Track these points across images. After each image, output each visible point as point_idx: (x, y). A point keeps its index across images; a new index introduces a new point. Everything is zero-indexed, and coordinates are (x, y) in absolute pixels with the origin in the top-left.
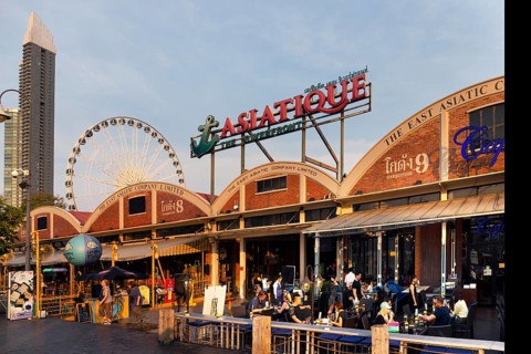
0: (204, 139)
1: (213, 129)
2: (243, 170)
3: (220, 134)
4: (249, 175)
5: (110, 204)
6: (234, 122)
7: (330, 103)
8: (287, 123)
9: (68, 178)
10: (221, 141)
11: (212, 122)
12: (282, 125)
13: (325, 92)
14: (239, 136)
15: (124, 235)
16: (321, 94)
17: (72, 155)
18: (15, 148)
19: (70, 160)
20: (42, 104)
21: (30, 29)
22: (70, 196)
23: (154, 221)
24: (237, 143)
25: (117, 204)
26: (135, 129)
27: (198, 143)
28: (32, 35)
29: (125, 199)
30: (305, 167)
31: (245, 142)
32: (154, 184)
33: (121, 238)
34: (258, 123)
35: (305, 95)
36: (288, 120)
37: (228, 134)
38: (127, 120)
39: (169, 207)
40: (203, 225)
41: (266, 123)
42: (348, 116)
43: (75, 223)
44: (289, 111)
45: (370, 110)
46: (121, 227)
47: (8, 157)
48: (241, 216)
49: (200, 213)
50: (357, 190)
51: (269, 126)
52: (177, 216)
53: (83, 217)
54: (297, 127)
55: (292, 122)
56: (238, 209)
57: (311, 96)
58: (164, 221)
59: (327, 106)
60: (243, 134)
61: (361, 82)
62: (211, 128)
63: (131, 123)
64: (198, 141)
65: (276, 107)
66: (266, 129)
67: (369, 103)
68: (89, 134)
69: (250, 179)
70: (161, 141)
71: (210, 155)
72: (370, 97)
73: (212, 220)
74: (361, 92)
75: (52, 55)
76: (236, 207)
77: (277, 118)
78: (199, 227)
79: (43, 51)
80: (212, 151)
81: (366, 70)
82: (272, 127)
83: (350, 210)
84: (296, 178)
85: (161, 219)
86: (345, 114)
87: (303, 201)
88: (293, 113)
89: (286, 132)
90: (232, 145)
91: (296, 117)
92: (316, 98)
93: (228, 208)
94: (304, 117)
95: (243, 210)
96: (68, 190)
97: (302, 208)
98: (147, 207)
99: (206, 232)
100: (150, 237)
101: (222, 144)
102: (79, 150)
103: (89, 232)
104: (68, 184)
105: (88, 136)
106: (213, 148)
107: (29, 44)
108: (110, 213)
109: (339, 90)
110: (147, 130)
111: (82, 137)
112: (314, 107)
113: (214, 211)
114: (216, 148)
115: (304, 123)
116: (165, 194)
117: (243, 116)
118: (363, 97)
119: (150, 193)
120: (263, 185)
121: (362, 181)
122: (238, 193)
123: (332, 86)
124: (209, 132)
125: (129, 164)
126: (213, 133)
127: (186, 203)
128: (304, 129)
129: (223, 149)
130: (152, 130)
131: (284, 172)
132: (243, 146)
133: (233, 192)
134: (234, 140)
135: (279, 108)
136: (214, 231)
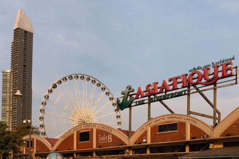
0: (125, 99)
1: (130, 93)
2: (149, 118)
3: (134, 96)
4: (153, 121)
5: (68, 135)
6: (143, 89)
7: (205, 79)
8: (178, 91)
9: (41, 115)
10: (135, 101)
11: (130, 89)
12: (174, 92)
13: (202, 72)
14: (147, 98)
15: (77, 154)
16: (199, 73)
17: (44, 100)
18: (8, 95)
19: (42, 103)
20: (25, 66)
21: (18, 19)
22: (42, 126)
23: (95, 146)
24: (145, 102)
25: (73, 135)
26: (85, 82)
27: (121, 102)
28: (19, 23)
29: (77, 132)
30: (189, 118)
31: (151, 101)
32: (95, 125)
33: (75, 155)
34: (159, 90)
35: (189, 74)
36: (178, 89)
37: (140, 96)
38: (79, 76)
39: (103, 138)
40: (124, 150)
41: (164, 90)
42: (219, 87)
43: (48, 145)
44: (178, 83)
45: (236, 83)
46: (75, 149)
47: (4, 100)
48: (148, 146)
49: (122, 143)
50: (226, 133)
51: (166, 92)
52: (108, 144)
53: (52, 141)
54: (183, 93)
55: (180, 90)
56: (146, 142)
57: (194, 74)
58: (100, 147)
59: (203, 81)
60: (149, 97)
61: (229, 66)
62: (129, 93)
63: (83, 77)
64: (121, 100)
65: (170, 81)
66: (164, 94)
67: (236, 79)
68: (55, 86)
69: (153, 124)
70: (103, 89)
71: (129, 108)
72: (236, 75)
73: (129, 148)
74: (229, 72)
75: (31, 34)
76: (144, 140)
77: (171, 87)
78: (122, 151)
79: (26, 32)
80: (130, 106)
81: (233, 58)
82: (168, 93)
83: (221, 146)
84: (183, 125)
85: (98, 145)
86: (218, 85)
87: (188, 138)
88: (181, 84)
89: (176, 96)
90: (142, 103)
91: (183, 87)
92: (196, 75)
93: (139, 141)
94: (189, 87)
95: (149, 142)
96: (41, 123)
97: (187, 143)
98: (90, 138)
99: (126, 155)
100: (92, 155)
101: (136, 102)
102: (48, 97)
103: (56, 150)
104: (42, 118)
105: (54, 87)
106: (131, 104)
107: (17, 29)
108: (68, 140)
109: (212, 70)
110: (94, 82)
111: (50, 88)
112: (195, 81)
113: (131, 142)
114: (132, 104)
115: (189, 91)
116: (101, 130)
117: (149, 86)
118: (231, 75)
119: (92, 130)
120: (162, 128)
121: (230, 128)
122: (146, 132)
123: (207, 68)
124: (128, 95)
125: (81, 106)
126: (131, 96)
127: (114, 137)
128: (189, 95)
129: (136, 105)
130: (97, 82)
131: (175, 120)
132: (149, 103)
133: (143, 131)
134: (143, 100)
135: (172, 82)
136: (131, 154)
